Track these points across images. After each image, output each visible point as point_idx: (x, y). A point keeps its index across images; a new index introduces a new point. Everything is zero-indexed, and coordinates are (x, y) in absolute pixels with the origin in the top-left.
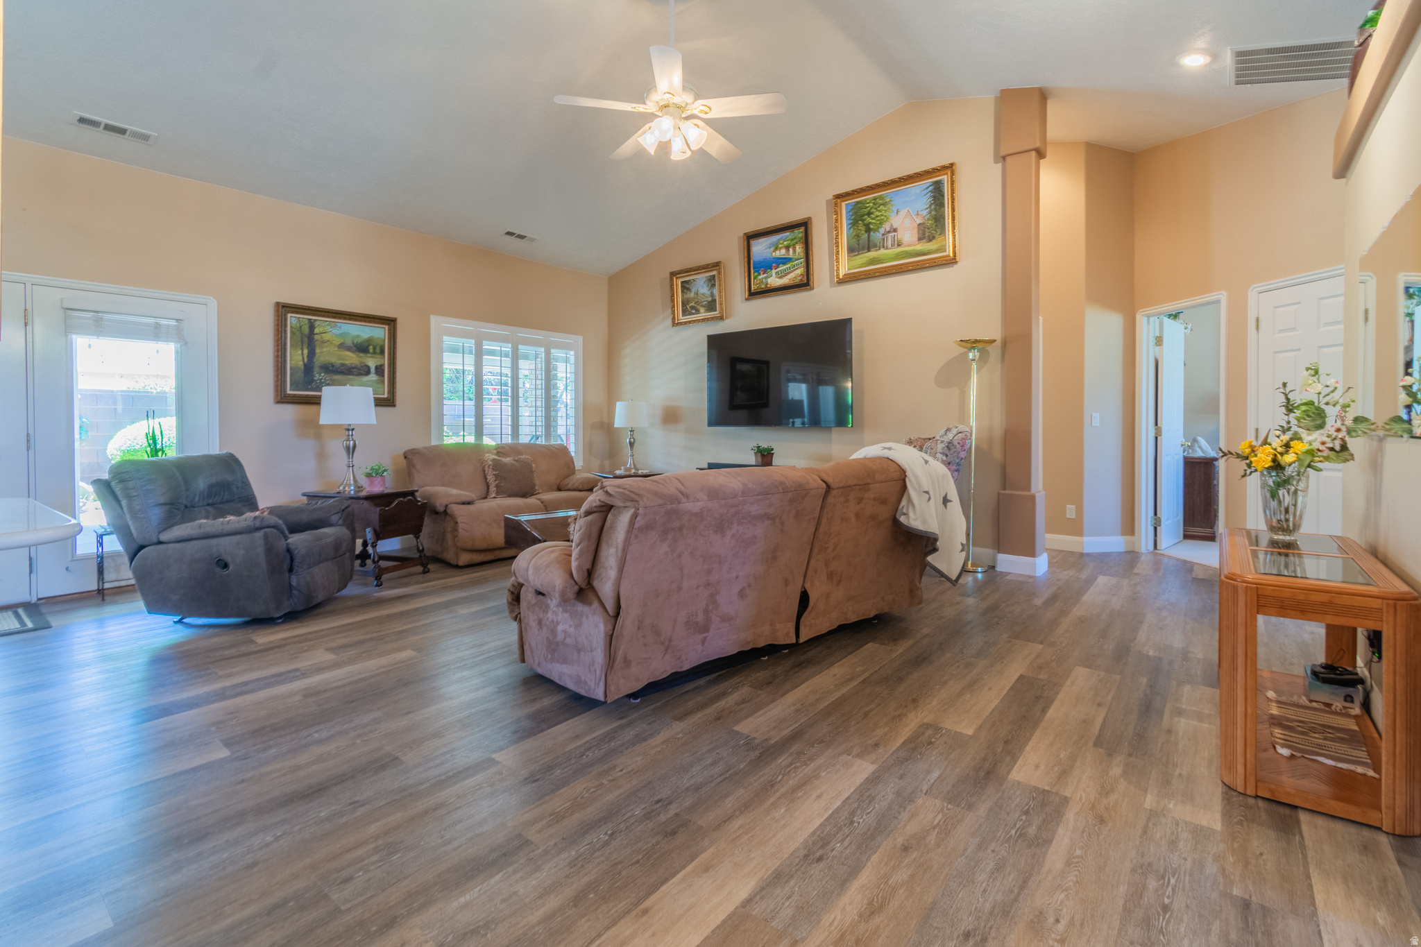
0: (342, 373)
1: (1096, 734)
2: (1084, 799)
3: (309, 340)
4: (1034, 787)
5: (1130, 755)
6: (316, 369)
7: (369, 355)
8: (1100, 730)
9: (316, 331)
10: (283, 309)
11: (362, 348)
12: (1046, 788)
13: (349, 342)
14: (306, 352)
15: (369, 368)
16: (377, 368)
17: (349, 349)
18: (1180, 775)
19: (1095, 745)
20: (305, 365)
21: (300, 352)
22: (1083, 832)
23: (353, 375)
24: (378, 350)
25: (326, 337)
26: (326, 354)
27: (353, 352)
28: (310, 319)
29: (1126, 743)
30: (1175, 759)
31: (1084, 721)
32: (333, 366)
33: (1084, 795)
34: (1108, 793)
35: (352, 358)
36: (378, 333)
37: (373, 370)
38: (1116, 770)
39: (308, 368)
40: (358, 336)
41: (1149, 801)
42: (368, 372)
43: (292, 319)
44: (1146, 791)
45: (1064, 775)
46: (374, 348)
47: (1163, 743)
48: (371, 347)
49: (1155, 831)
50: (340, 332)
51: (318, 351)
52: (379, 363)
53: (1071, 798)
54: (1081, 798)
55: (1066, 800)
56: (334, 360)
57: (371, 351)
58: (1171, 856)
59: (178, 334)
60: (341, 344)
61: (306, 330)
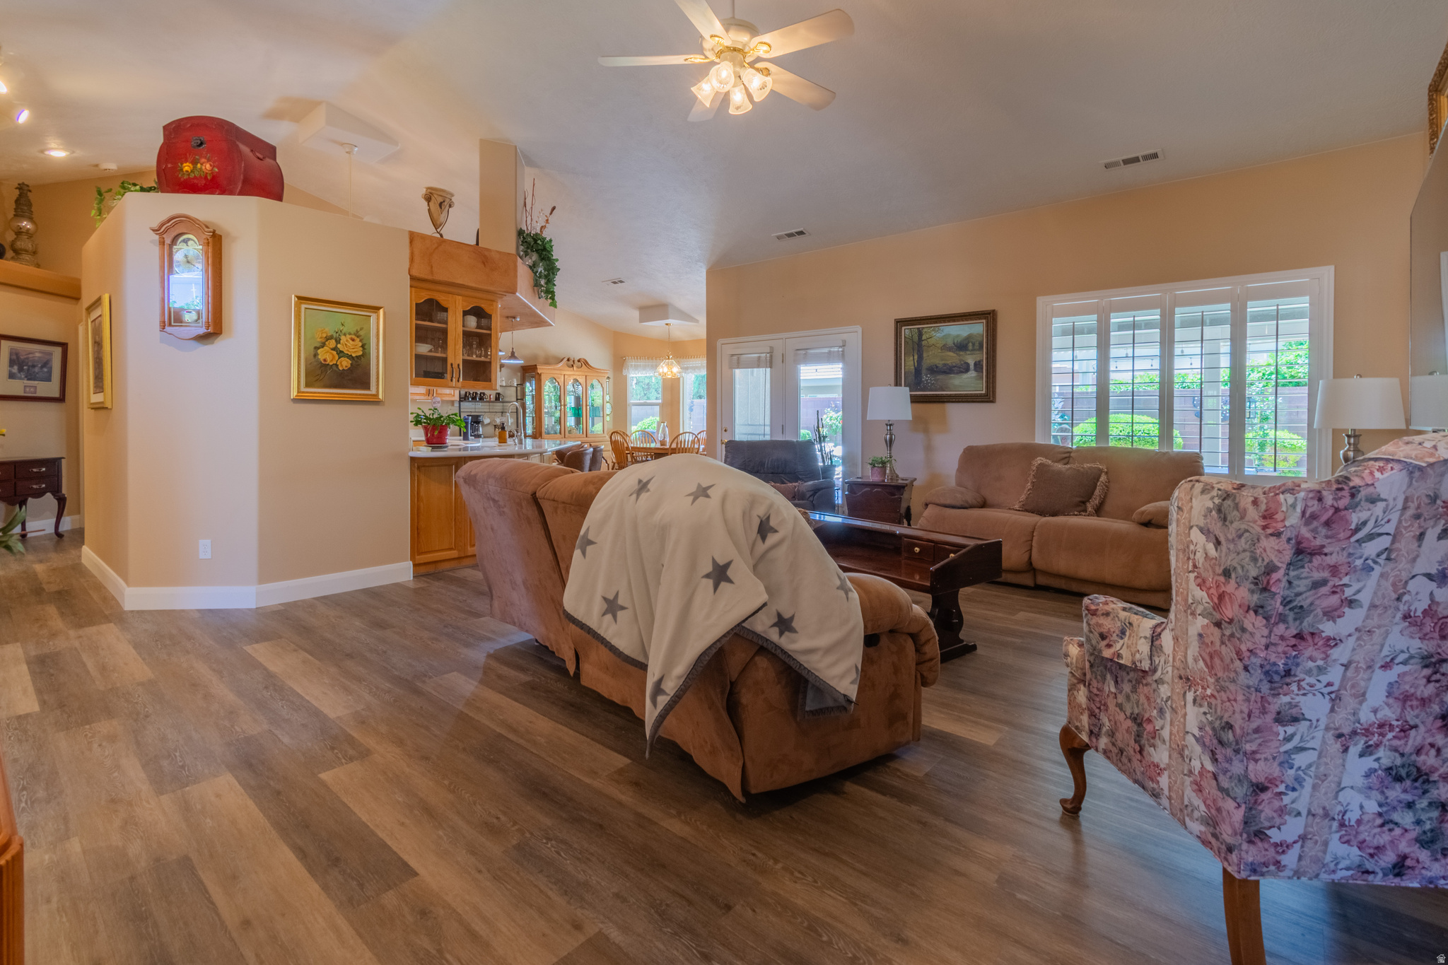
0: (945, 373)
1: (200, 873)
2: (145, 803)
3: (918, 346)
4: (199, 782)
5: (132, 878)
6: (924, 371)
7: (968, 352)
8: (201, 882)
9: (924, 337)
10: (900, 323)
11: (962, 346)
12: (188, 788)
13: (950, 343)
14: (916, 357)
15: (968, 365)
16: (975, 364)
17: (950, 349)
18: (48, 901)
19: (187, 859)
20: (916, 369)
21: (912, 358)
22: (123, 786)
23: (954, 373)
24: (977, 346)
25: (931, 341)
26: (931, 358)
27: (954, 352)
28: (918, 328)
29: (150, 891)
30: (64, 919)
31: (234, 877)
32: (937, 367)
33: (148, 806)
34: (126, 823)
35: (952, 358)
36: (978, 328)
37: (972, 366)
38: (135, 848)
39: (918, 371)
40: (958, 336)
41: (75, 846)
42: (967, 370)
43: (906, 331)
44: (84, 852)
45: (186, 808)
46: (974, 344)
47: (97, 932)
48: (970, 344)
49: (55, 826)
50: (943, 334)
51: (925, 355)
52: (978, 359)
53: (158, 796)
54: (149, 803)
55: (160, 791)
56: (939, 362)
57: (970, 348)
58: (30, 818)
59: (842, 357)
60: (944, 345)
61: (916, 338)
